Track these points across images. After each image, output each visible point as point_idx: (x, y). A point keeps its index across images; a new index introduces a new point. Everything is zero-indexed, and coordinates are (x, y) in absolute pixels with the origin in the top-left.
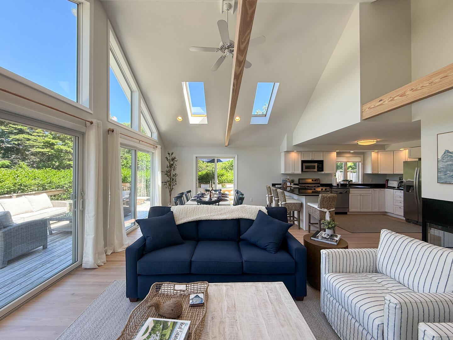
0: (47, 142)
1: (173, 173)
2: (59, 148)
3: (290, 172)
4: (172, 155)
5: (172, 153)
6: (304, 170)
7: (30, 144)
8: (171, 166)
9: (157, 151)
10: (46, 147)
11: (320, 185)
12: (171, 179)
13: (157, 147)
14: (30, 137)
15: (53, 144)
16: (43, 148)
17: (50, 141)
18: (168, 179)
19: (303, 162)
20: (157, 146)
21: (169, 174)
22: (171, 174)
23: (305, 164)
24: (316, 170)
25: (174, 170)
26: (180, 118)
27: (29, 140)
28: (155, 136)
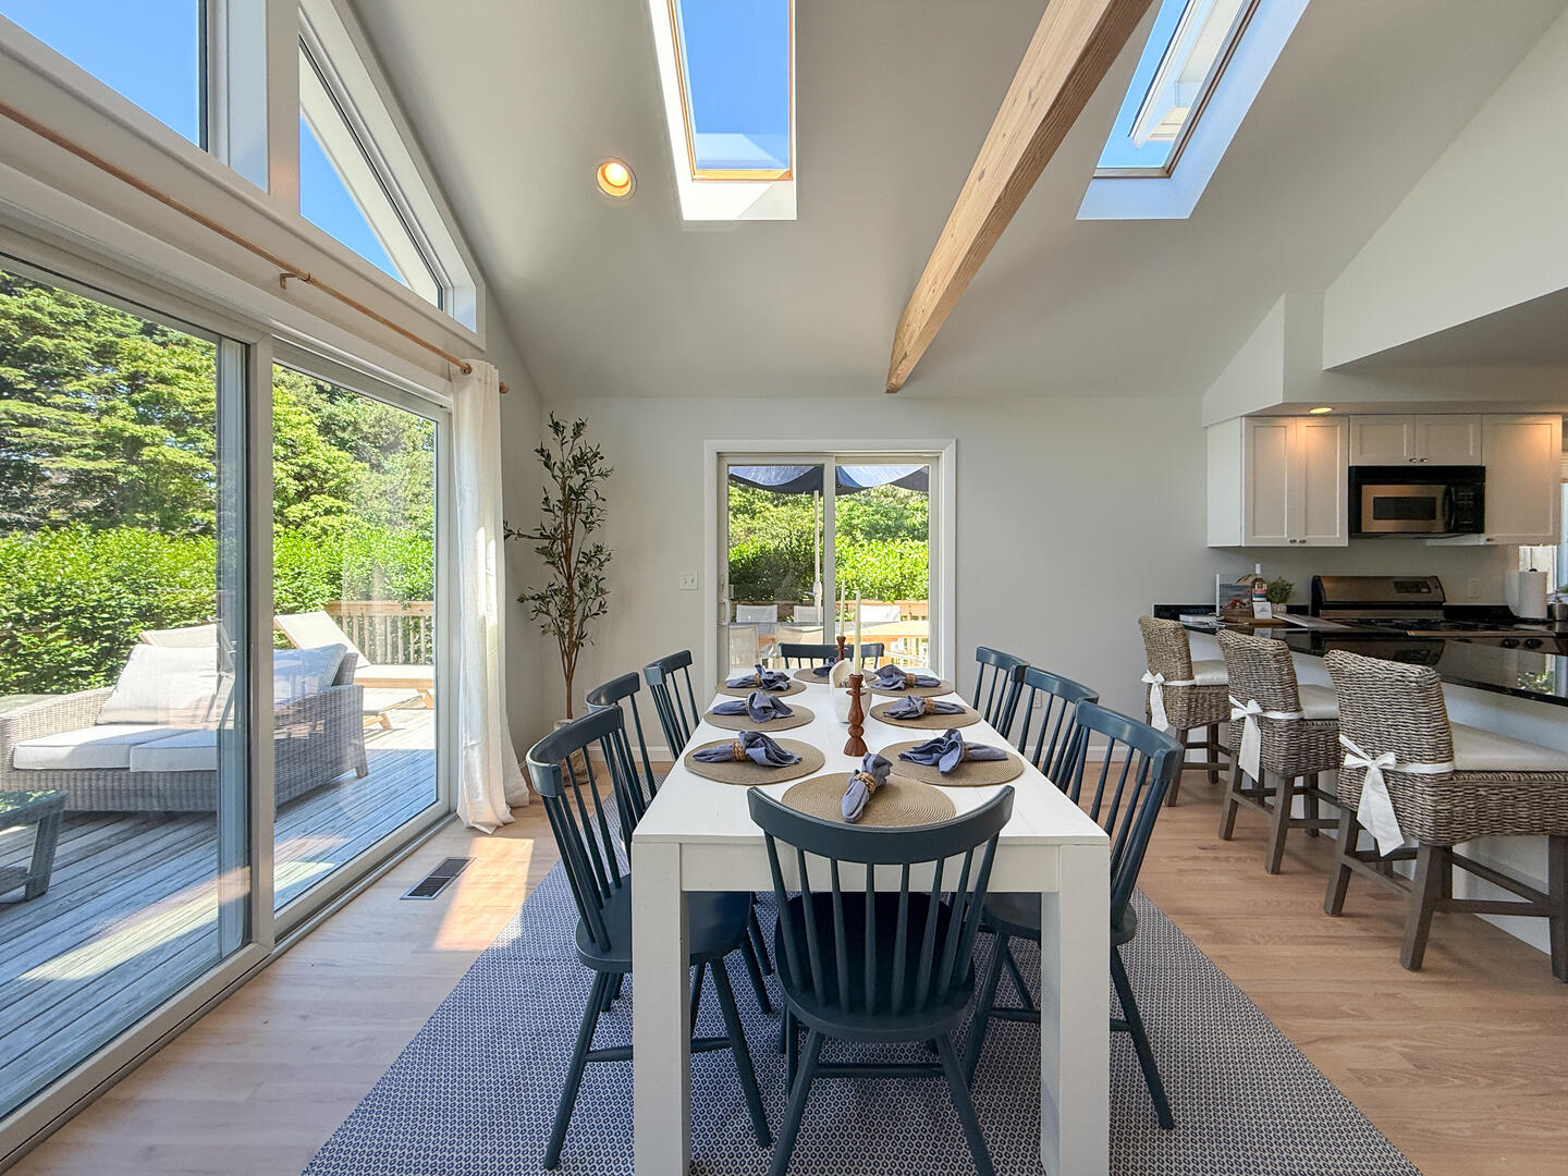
0: (110, 433)
1: (583, 542)
2: (160, 457)
3: (1282, 538)
4: (577, 434)
5: (579, 429)
6: (1371, 524)
7: (34, 438)
8: (572, 498)
9: (467, 398)
10: (109, 451)
11: (1441, 612)
12: (569, 578)
13: (467, 370)
14: (35, 411)
15: (136, 444)
16: (96, 458)
17: (122, 430)
18: (553, 577)
19: (1360, 477)
20: (473, 363)
21: (558, 548)
22: (569, 550)
23: (1372, 492)
24: (1439, 524)
25: (588, 525)
26: (616, 175)
27: (31, 423)
28: (466, 308)
